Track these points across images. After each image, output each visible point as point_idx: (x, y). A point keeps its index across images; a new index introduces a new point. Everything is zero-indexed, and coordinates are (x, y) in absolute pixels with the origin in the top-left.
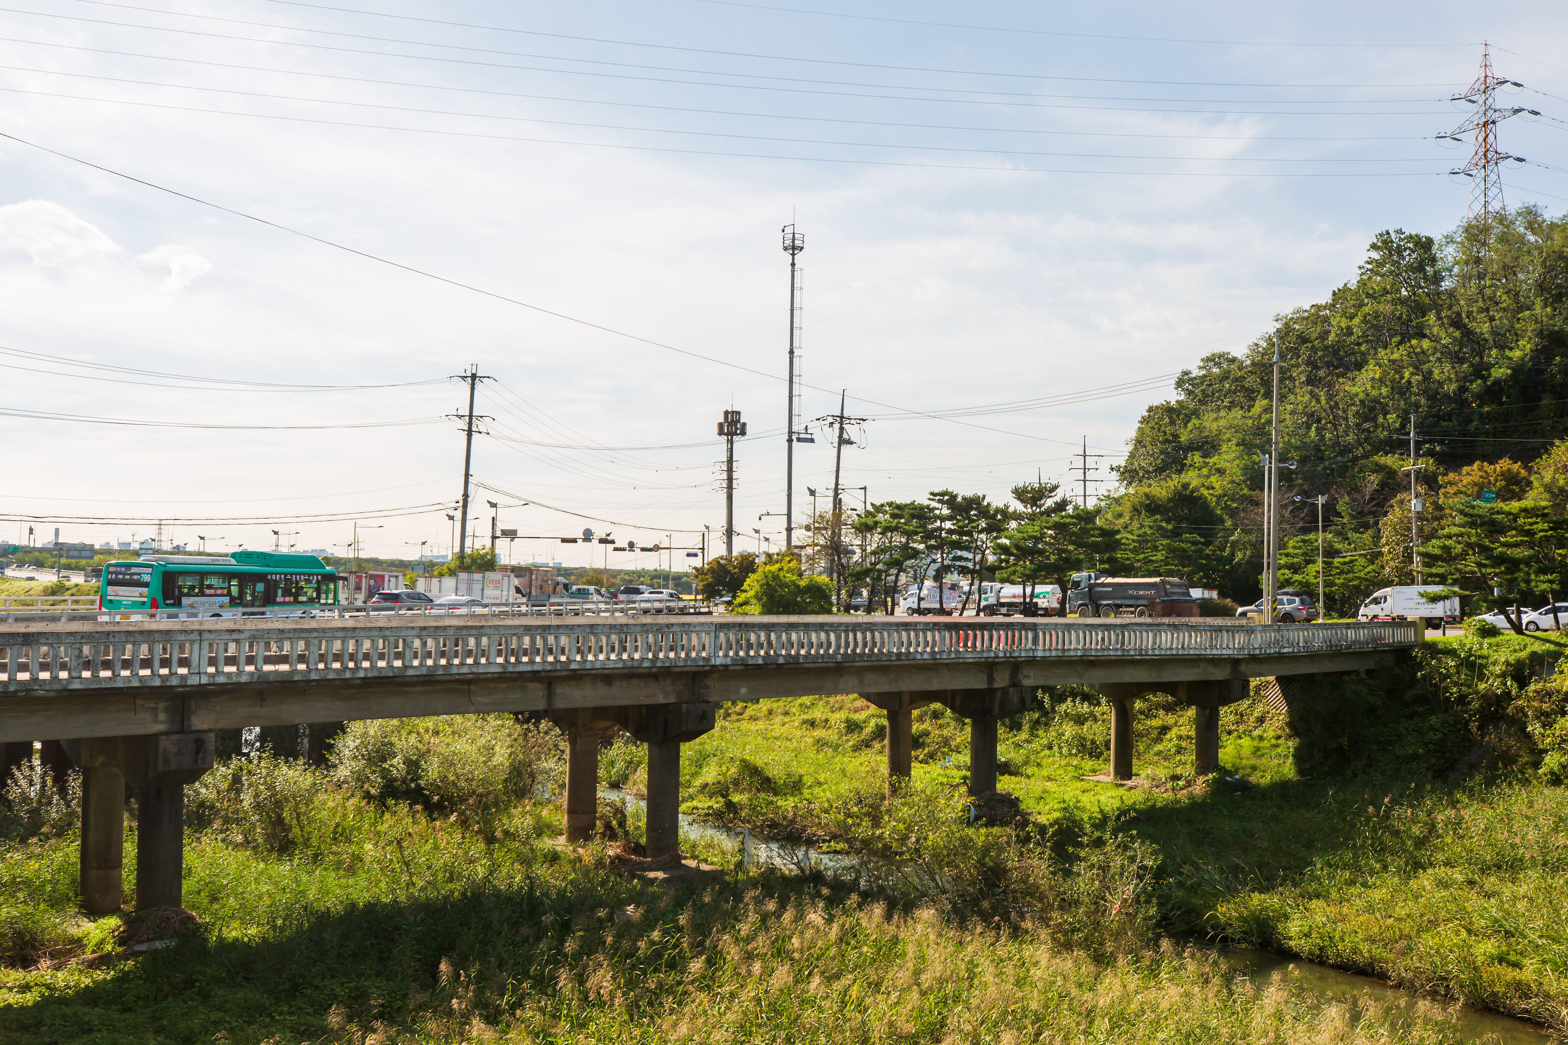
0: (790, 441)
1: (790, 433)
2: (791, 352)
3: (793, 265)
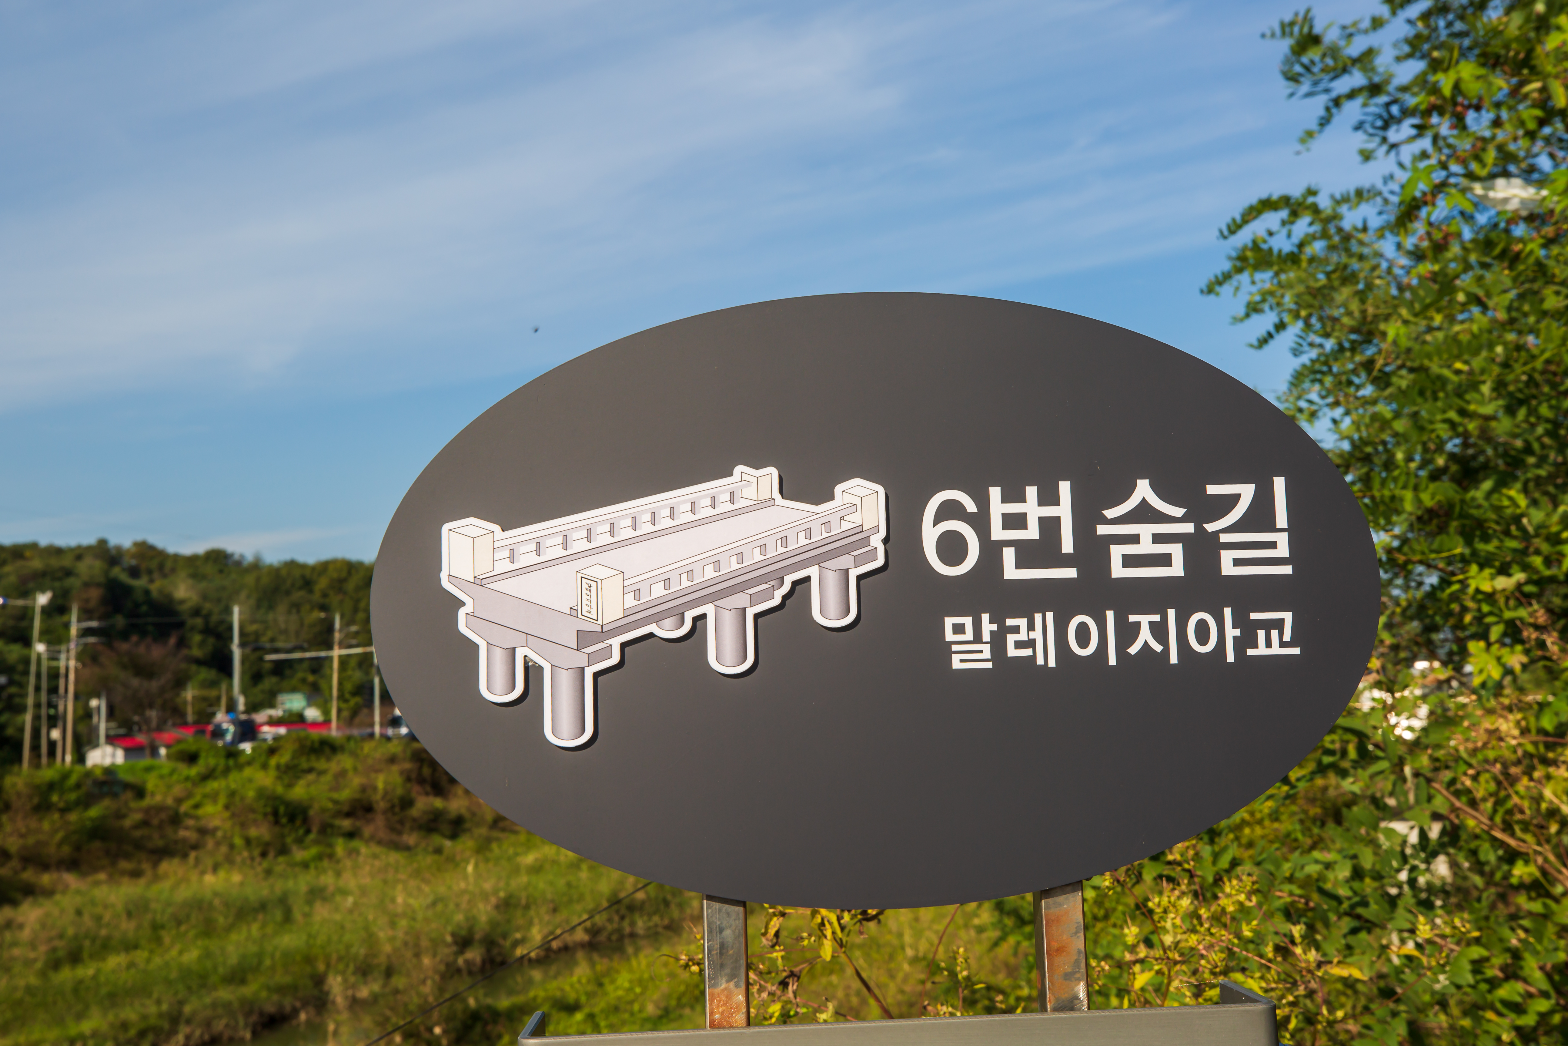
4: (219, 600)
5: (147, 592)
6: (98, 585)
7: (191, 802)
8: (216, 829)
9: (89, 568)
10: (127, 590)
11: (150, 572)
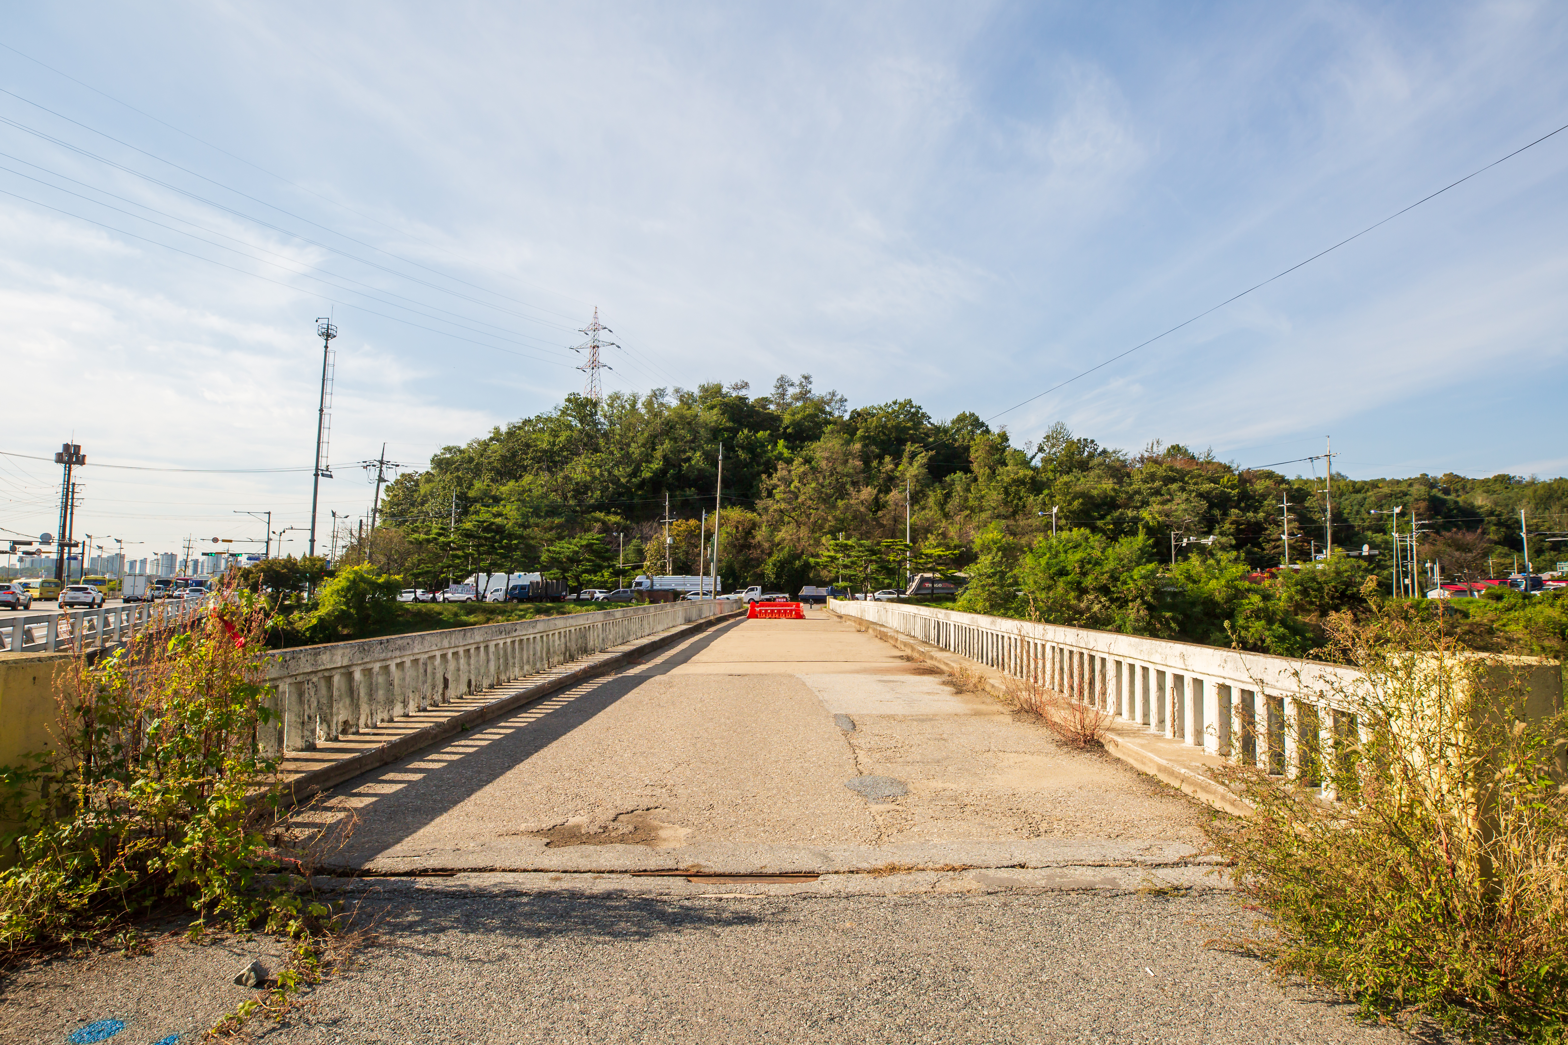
0: (316, 475)
1: (317, 469)
2: (321, 410)
3: (326, 347)
4: (1507, 505)
5: (1456, 502)
6: (1424, 500)
7: (1501, 623)
8: (1520, 639)
9: (1418, 490)
10: (1444, 502)
11: (1457, 491)
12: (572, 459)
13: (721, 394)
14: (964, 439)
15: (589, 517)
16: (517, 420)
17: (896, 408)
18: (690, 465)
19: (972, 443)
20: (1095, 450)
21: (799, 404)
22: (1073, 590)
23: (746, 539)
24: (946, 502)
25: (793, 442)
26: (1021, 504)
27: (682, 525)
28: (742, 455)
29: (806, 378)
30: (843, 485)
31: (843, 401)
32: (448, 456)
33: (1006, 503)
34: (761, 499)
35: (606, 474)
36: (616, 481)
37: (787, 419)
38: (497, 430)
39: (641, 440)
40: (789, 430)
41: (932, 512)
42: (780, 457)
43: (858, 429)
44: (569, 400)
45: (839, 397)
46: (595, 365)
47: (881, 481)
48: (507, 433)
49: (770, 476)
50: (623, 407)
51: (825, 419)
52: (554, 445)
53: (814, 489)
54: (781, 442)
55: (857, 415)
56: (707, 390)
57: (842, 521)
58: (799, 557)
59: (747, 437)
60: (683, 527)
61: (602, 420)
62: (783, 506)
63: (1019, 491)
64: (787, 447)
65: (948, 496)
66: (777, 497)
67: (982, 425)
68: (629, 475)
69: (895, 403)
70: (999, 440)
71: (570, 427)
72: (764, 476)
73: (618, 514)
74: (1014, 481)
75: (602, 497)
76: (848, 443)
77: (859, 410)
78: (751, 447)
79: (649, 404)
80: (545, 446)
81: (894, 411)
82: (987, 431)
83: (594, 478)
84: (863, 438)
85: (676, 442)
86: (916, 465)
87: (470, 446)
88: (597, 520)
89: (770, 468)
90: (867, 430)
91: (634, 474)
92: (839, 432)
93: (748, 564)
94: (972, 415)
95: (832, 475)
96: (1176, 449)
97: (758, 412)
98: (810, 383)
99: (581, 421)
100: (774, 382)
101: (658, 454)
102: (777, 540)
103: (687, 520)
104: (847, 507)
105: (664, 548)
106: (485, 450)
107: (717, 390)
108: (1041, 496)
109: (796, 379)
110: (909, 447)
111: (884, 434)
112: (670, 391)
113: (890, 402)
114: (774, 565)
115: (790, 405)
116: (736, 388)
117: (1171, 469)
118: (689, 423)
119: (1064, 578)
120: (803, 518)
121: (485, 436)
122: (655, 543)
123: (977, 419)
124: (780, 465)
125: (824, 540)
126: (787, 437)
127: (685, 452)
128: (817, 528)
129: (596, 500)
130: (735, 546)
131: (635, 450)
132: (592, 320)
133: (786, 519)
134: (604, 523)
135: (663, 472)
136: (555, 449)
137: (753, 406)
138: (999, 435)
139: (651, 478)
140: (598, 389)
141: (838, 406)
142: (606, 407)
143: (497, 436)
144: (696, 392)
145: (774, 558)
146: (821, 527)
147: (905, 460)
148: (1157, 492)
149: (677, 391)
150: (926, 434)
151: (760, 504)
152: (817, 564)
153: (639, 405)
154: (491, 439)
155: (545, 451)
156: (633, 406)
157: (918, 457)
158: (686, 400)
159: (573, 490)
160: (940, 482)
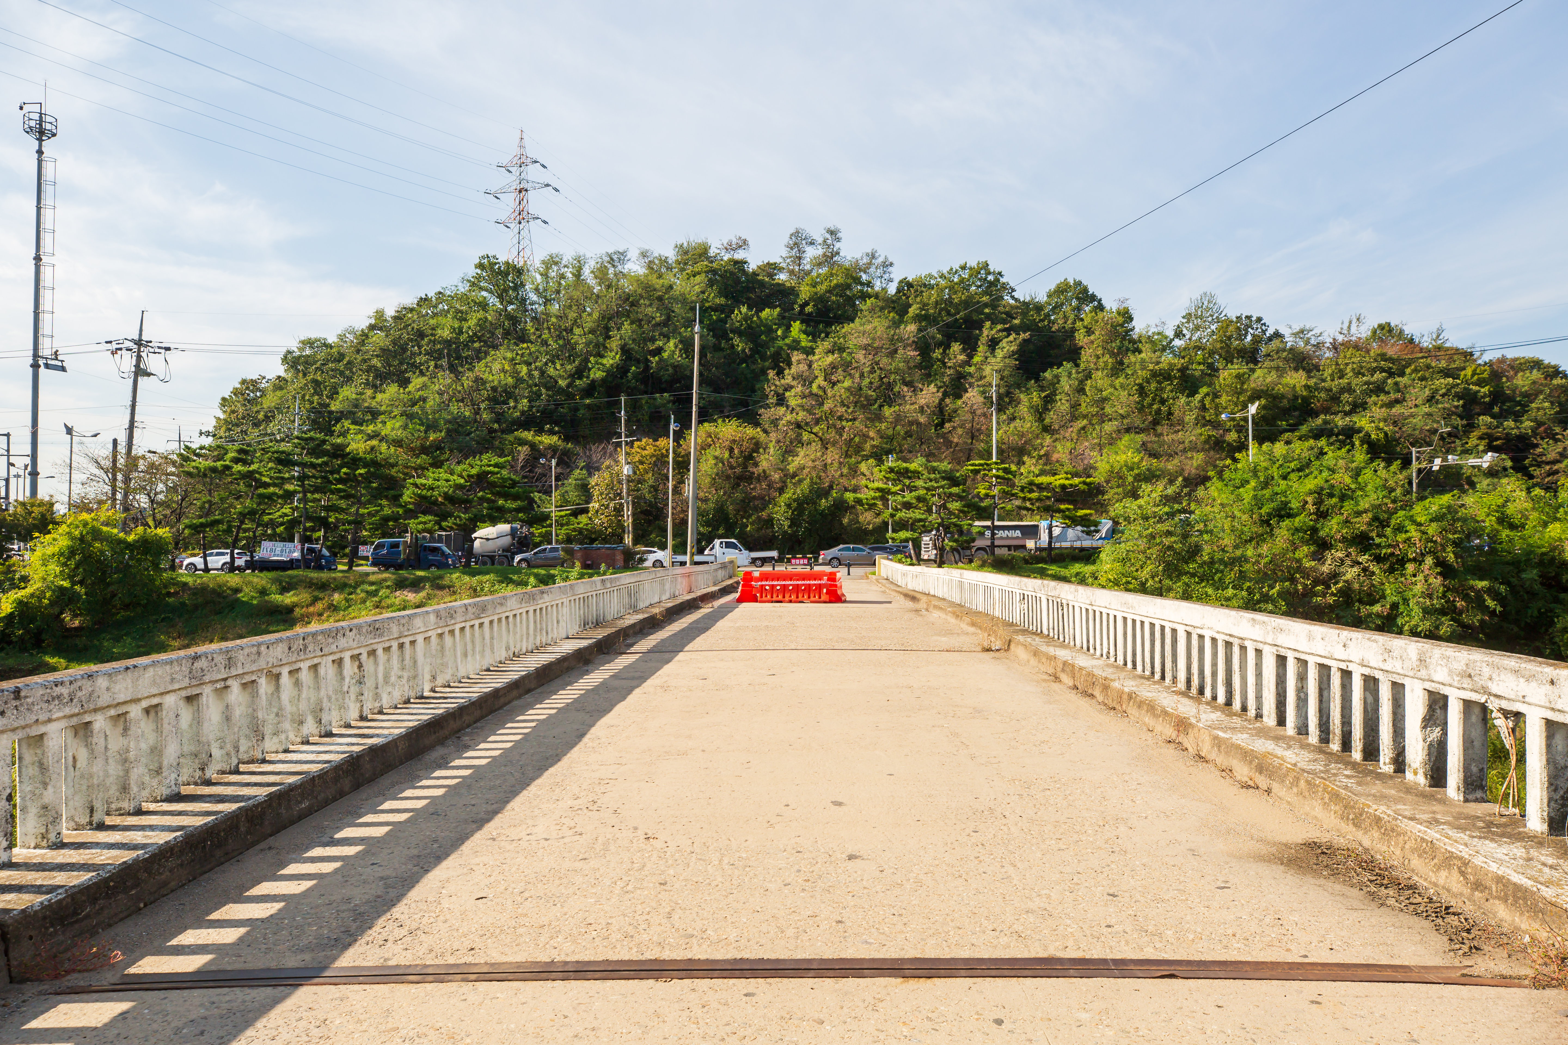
0: (35, 366)
1: (36, 356)
2: (38, 259)
3: (40, 152)
12: (487, 353)
13: (708, 258)
14: (1066, 318)
15: (510, 438)
16: (410, 300)
17: (965, 275)
18: (661, 360)
19: (1079, 324)
20: (1264, 332)
21: (823, 271)
22: (1307, 543)
23: (745, 467)
24: (1046, 409)
25: (815, 327)
26: (1164, 409)
27: (646, 447)
28: (740, 345)
29: (832, 233)
30: (890, 386)
31: (887, 265)
32: (308, 352)
33: (1141, 409)
34: (767, 406)
35: (536, 373)
36: (550, 384)
37: (805, 292)
38: (380, 314)
39: (589, 323)
40: (809, 309)
41: (1027, 424)
42: (795, 345)
43: (910, 306)
44: (481, 266)
45: (880, 260)
46: (522, 216)
47: (946, 379)
48: (395, 318)
49: (780, 373)
50: (562, 276)
51: (861, 291)
52: (461, 332)
53: (848, 389)
54: (796, 326)
55: (906, 286)
56: (686, 253)
57: (891, 439)
58: (826, 493)
59: (746, 318)
60: (650, 450)
61: (534, 297)
62: (801, 416)
63: (1162, 389)
64: (805, 332)
65: (1049, 400)
66: (793, 402)
67: (1093, 298)
68: (572, 376)
69: (963, 268)
70: (1121, 320)
71: (483, 305)
72: (771, 374)
73: (554, 433)
74: (1154, 374)
75: (531, 407)
76: (896, 324)
77: (910, 279)
78: (751, 333)
79: (601, 273)
80: (446, 334)
81: (962, 281)
82: (1101, 307)
83: (519, 380)
84: (918, 318)
85: (640, 326)
86: (1000, 354)
87: (342, 337)
88: (522, 442)
89: (780, 362)
90: (924, 305)
91: (580, 373)
92: (882, 309)
93: (747, 505)
94: (1079, 283)
95: (872, 371)
96: (1385, 331)
97: (762, 284)
98: (839, 240)
99: (500, 297)
100: (786, 239)
101: (614, 344)
102: (791, 468)
103: (656, 440)
104: (898, 419)
105: (620, 482)
106: (363, 343)
107: (702, 252)
108: (1198, 397)
109: (818, 235)
110: (987, 331)
111: (949, 313)
112: (633, 254)
113: (956, 266)
114: (789, 506)
115: (808, 273)
116: (730, 248)
117: (1383, 357)
118: (660, 299)
119: (1287, 522)
120: (832, 435)
121: (362, 323)
122: (606, 475)
123: (1085, 290)
124: (796, 357)
125: (863, 467)
126: (806, 319)
127: (653, 340)
128: (853, 449)
129: (523, 413)
130: (728, 477)
131: (579, 339)
132: (517, 151)
133: (805, 436)
134: (533, 446)
135: (621, 370)
136: (463, 337)
137: (755, 274)
138: (1119, 313)
139: (603, 380)
140: (527, 252)
141: (879, 272)
142: (538, 277)
143: (379, 324)
144: (671, 255)
145: (788, 495)
146: (859, 449)
147: (982, 348)
148: (1379, 389)
149: (644, 254)
150: (1008, 314)
151: (766, 415)
152: (859, 502)
153: (586, 272)
154: (372, 327)
155: (448, 343)
156: (578, 275)
157: (1004, 343)
158: (657, 266)
159: (488, 399)
160: (1037, 380)
